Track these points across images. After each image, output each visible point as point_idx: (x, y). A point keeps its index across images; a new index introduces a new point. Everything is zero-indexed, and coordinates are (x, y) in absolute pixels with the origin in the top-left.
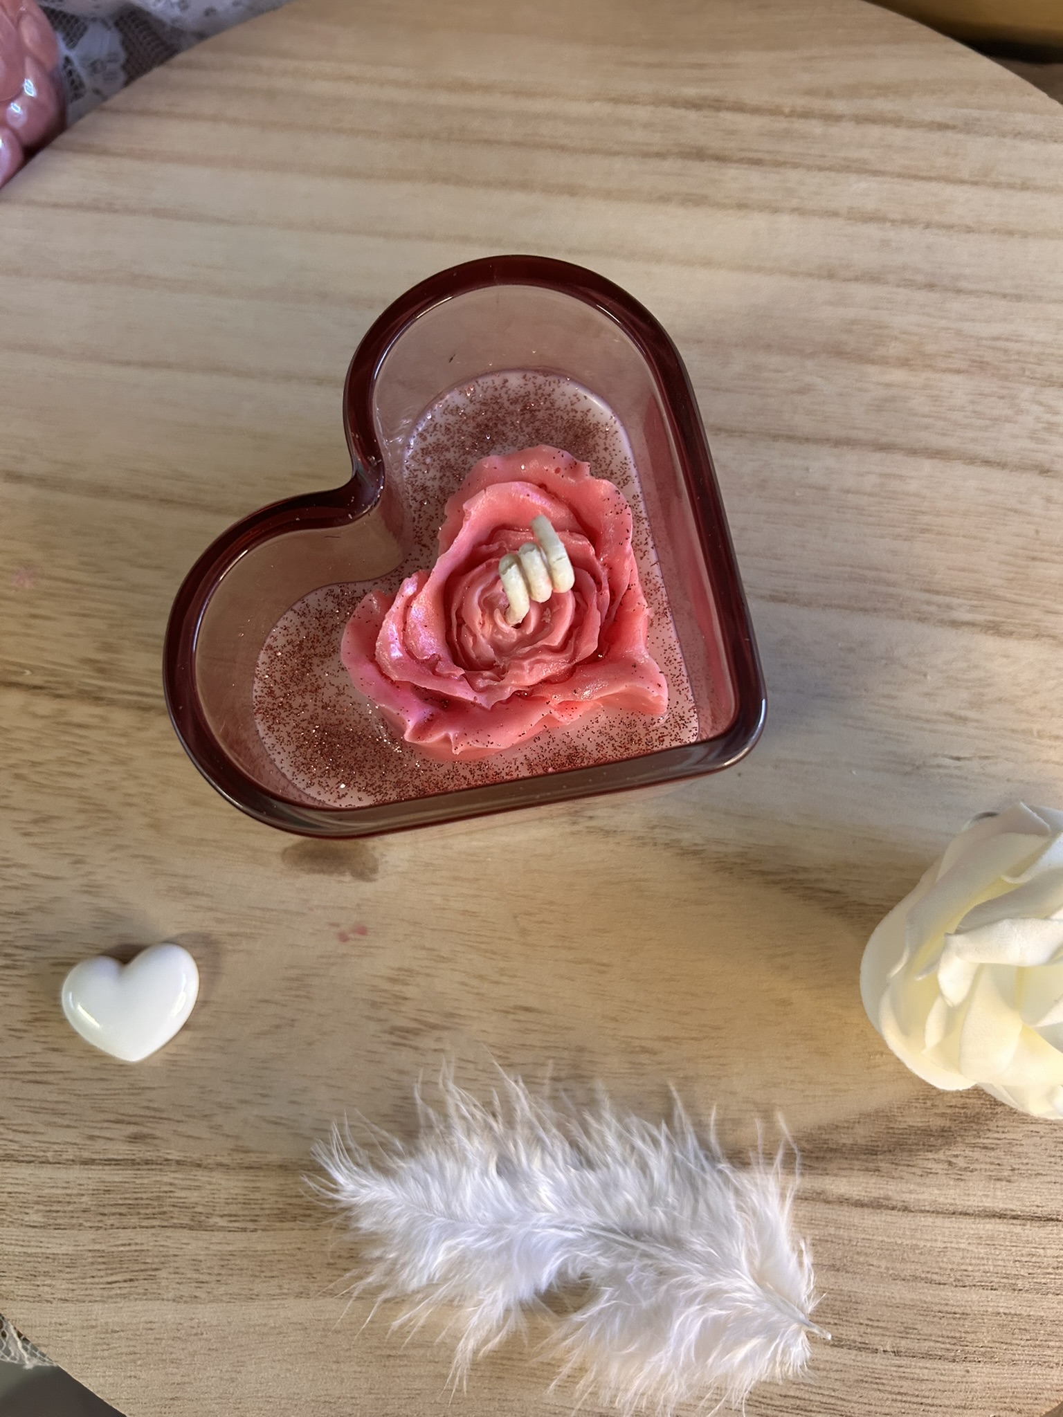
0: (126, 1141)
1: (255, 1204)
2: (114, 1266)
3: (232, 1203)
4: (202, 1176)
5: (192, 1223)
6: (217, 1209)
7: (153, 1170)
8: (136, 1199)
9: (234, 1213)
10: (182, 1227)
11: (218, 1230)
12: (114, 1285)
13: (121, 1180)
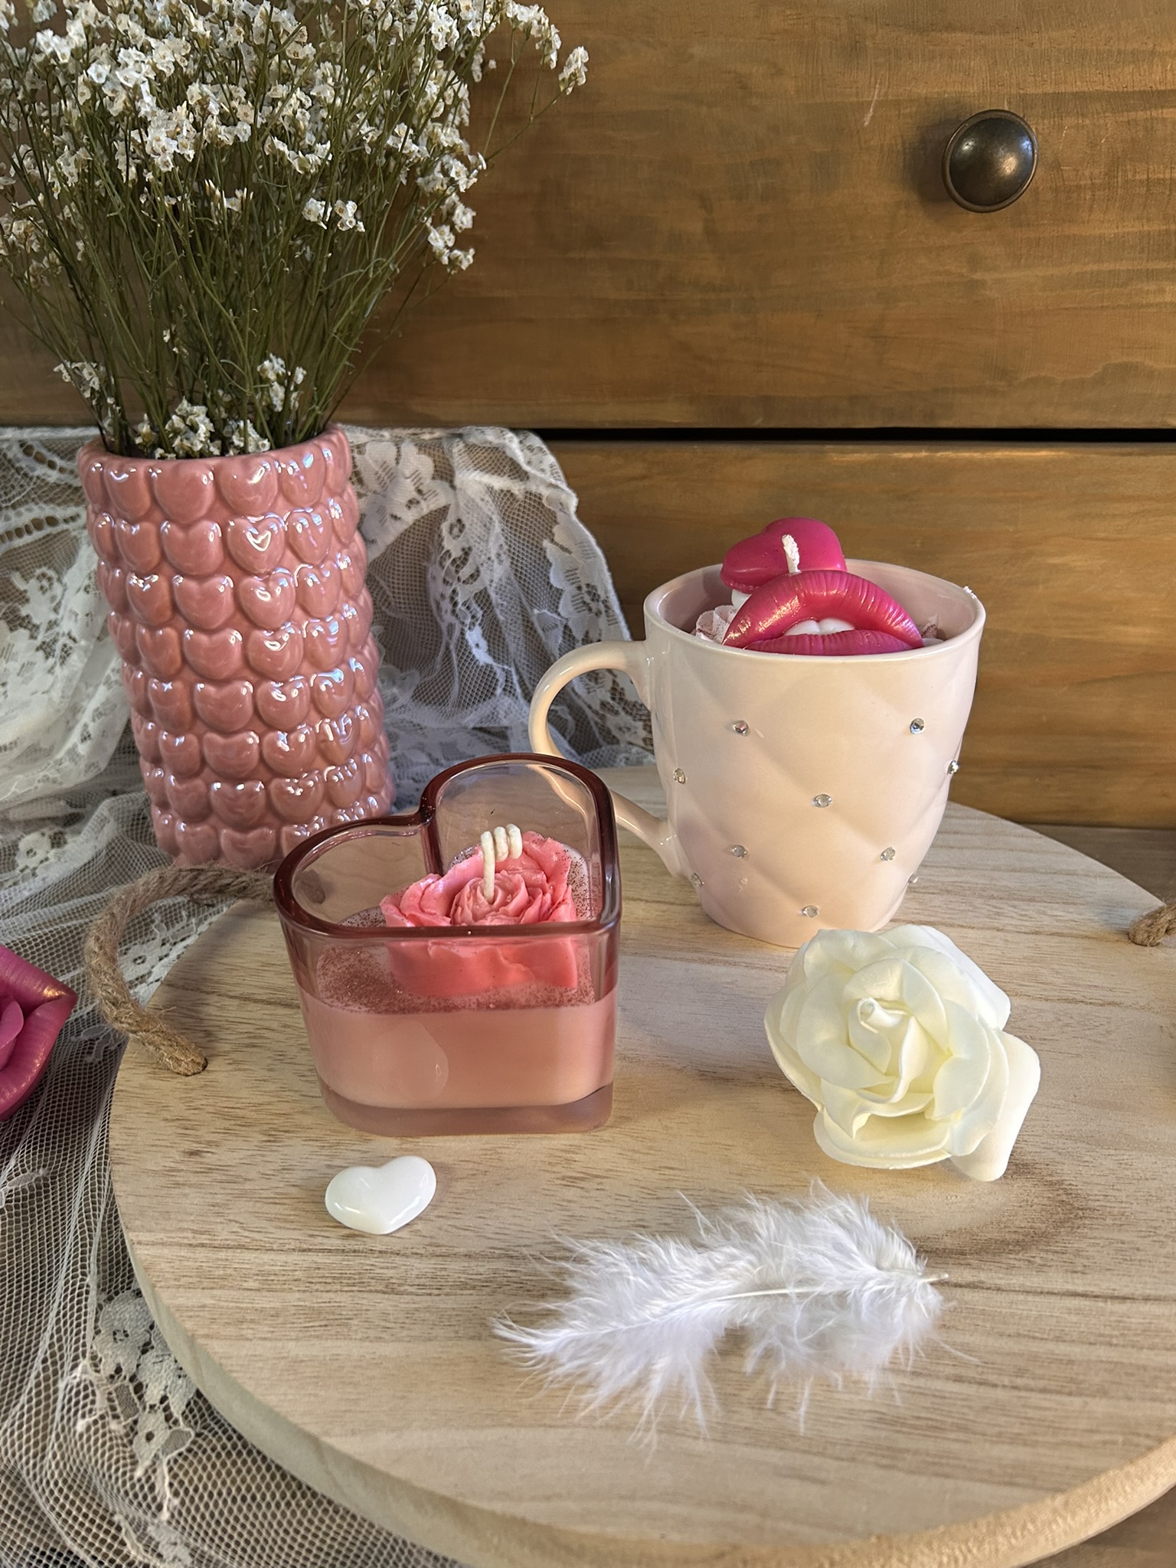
1: (441, 1278)
2: (313, 1316)
3: (421, 1278)
4: (399, 1261)
5: (386, 1290)
6: (409, 1281)
8: (341, 1274)
9: (422, 1284)
11: (407, 1295)
12: (310, 1329)
13: (330, 1262)
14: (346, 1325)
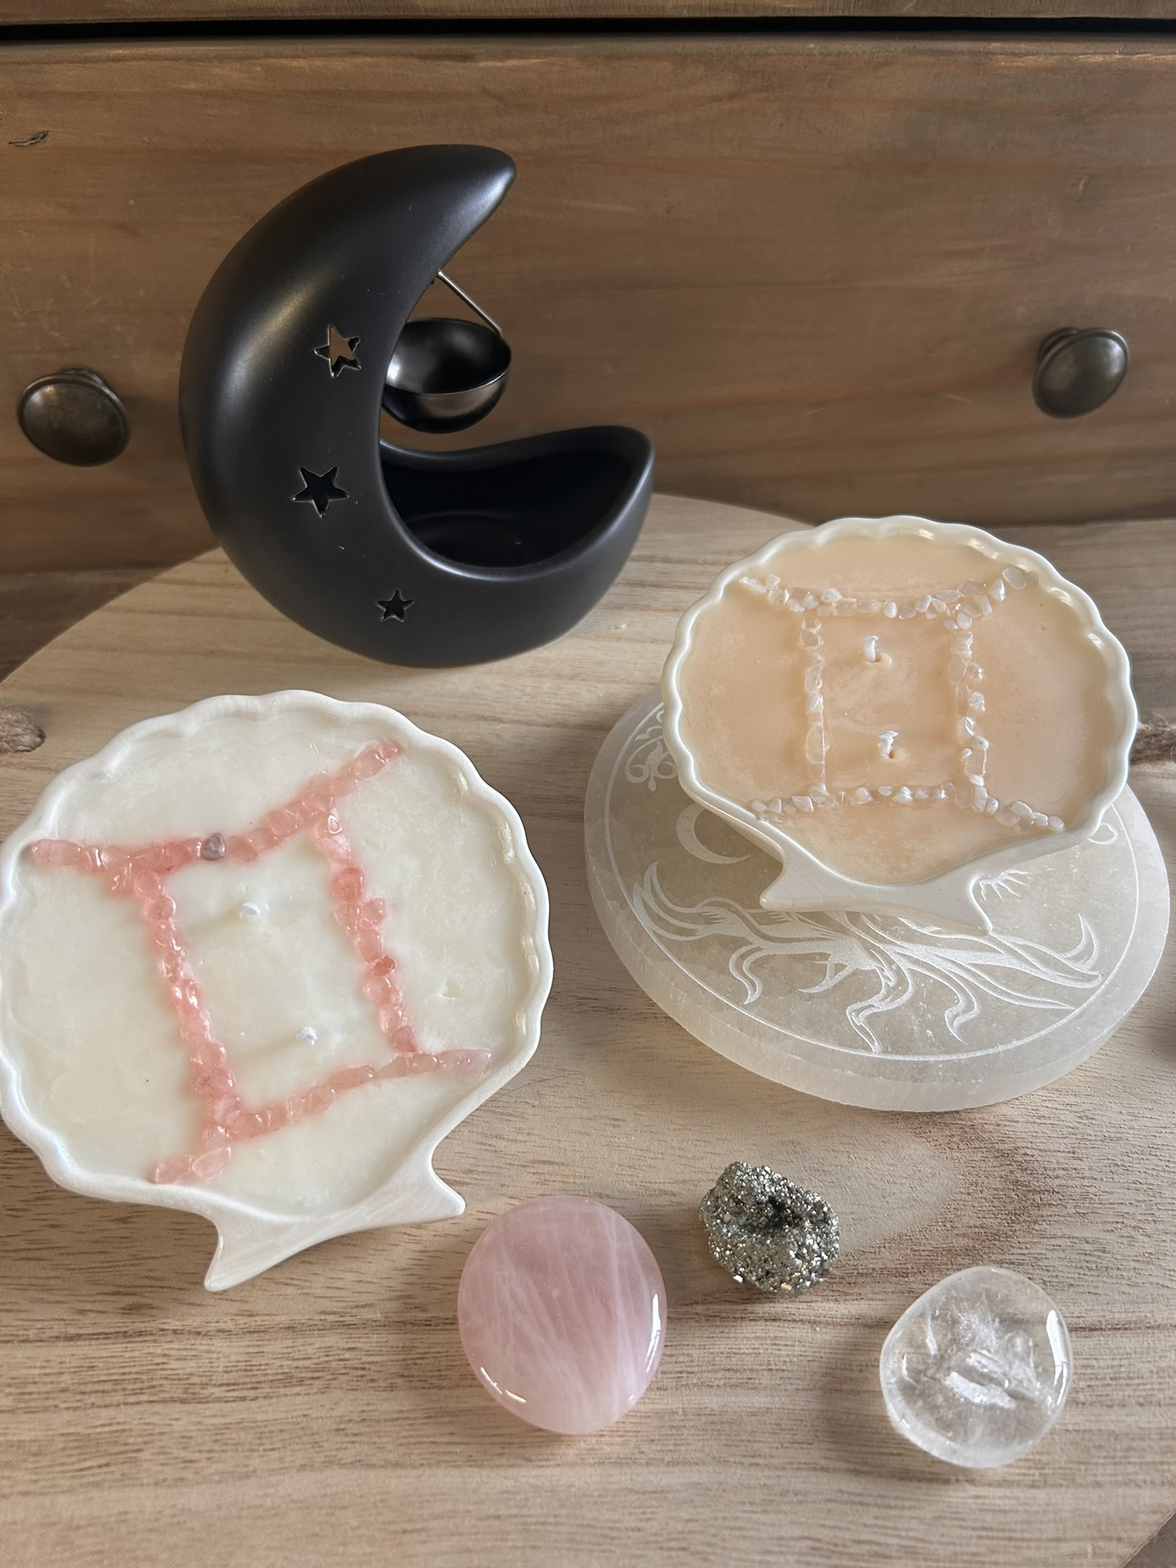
0: (119, 1313)
1: (258, 1370)
2: (89, 1450)
3: (231, 1371)
4: (201, 1345)
5: (185, 1396)
6: (213, 1378)
7: (146, 1341)
8: (124, 1374)
9: (233, 1381)
10: (173, 1400)
11: (213, 1402)
12: (85, 1473)
13: (109, 1355)
14: (134, 1461)
